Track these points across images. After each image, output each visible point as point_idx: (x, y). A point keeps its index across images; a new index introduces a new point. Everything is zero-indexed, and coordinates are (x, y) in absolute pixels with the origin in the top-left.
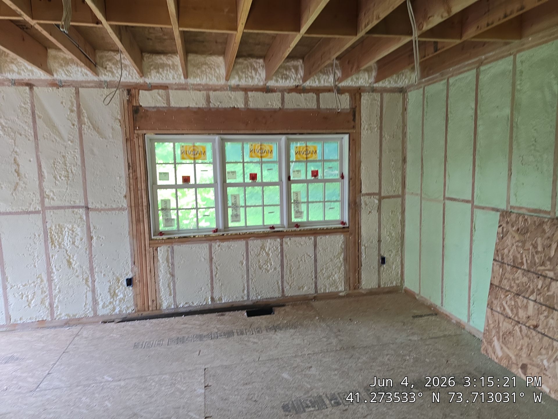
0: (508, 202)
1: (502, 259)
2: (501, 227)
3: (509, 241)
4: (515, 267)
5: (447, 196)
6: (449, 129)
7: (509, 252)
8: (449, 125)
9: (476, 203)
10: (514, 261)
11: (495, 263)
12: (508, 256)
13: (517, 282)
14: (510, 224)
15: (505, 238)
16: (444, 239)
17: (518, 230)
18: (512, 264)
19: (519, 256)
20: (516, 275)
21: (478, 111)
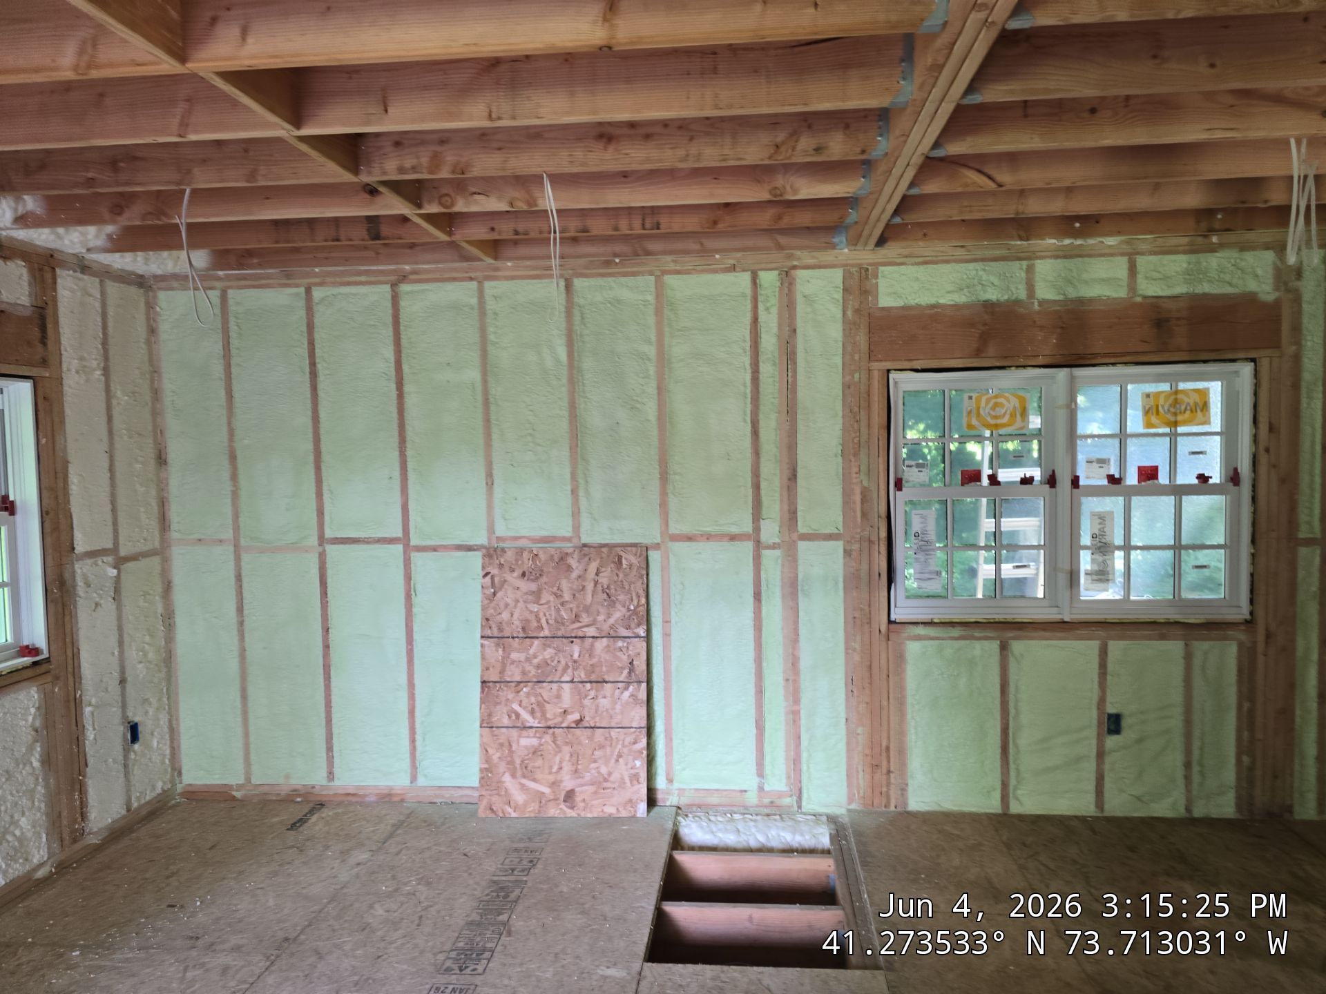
0: (491, 530)
1: (500, 630)
2: (489, 576)
3: (506, 596)
4: (528, 636)
5: (328, 534)
6: (321, 394)
7: (512, 615)
8: (320, 386)
9: (414, 541)
10: (524, 629)
11: (486, 642)
12: (510, 623)
13: (535, 661)
14: (506, 568)
15: (499, 595)
16: (326, 630)
17: (524, 574)
18: (521, 635)
19: (532, 617)
20: (531, 652)
21: (405, 368)
